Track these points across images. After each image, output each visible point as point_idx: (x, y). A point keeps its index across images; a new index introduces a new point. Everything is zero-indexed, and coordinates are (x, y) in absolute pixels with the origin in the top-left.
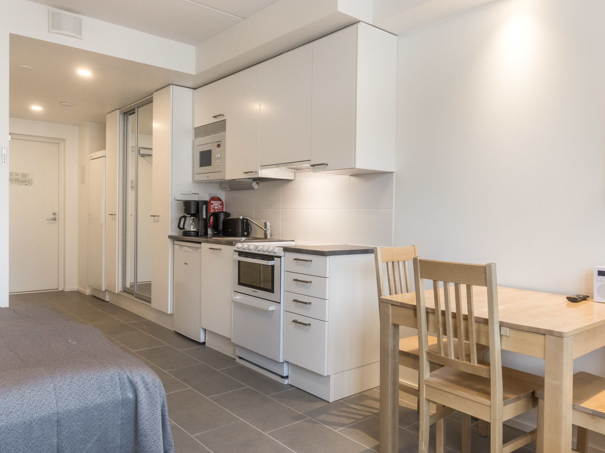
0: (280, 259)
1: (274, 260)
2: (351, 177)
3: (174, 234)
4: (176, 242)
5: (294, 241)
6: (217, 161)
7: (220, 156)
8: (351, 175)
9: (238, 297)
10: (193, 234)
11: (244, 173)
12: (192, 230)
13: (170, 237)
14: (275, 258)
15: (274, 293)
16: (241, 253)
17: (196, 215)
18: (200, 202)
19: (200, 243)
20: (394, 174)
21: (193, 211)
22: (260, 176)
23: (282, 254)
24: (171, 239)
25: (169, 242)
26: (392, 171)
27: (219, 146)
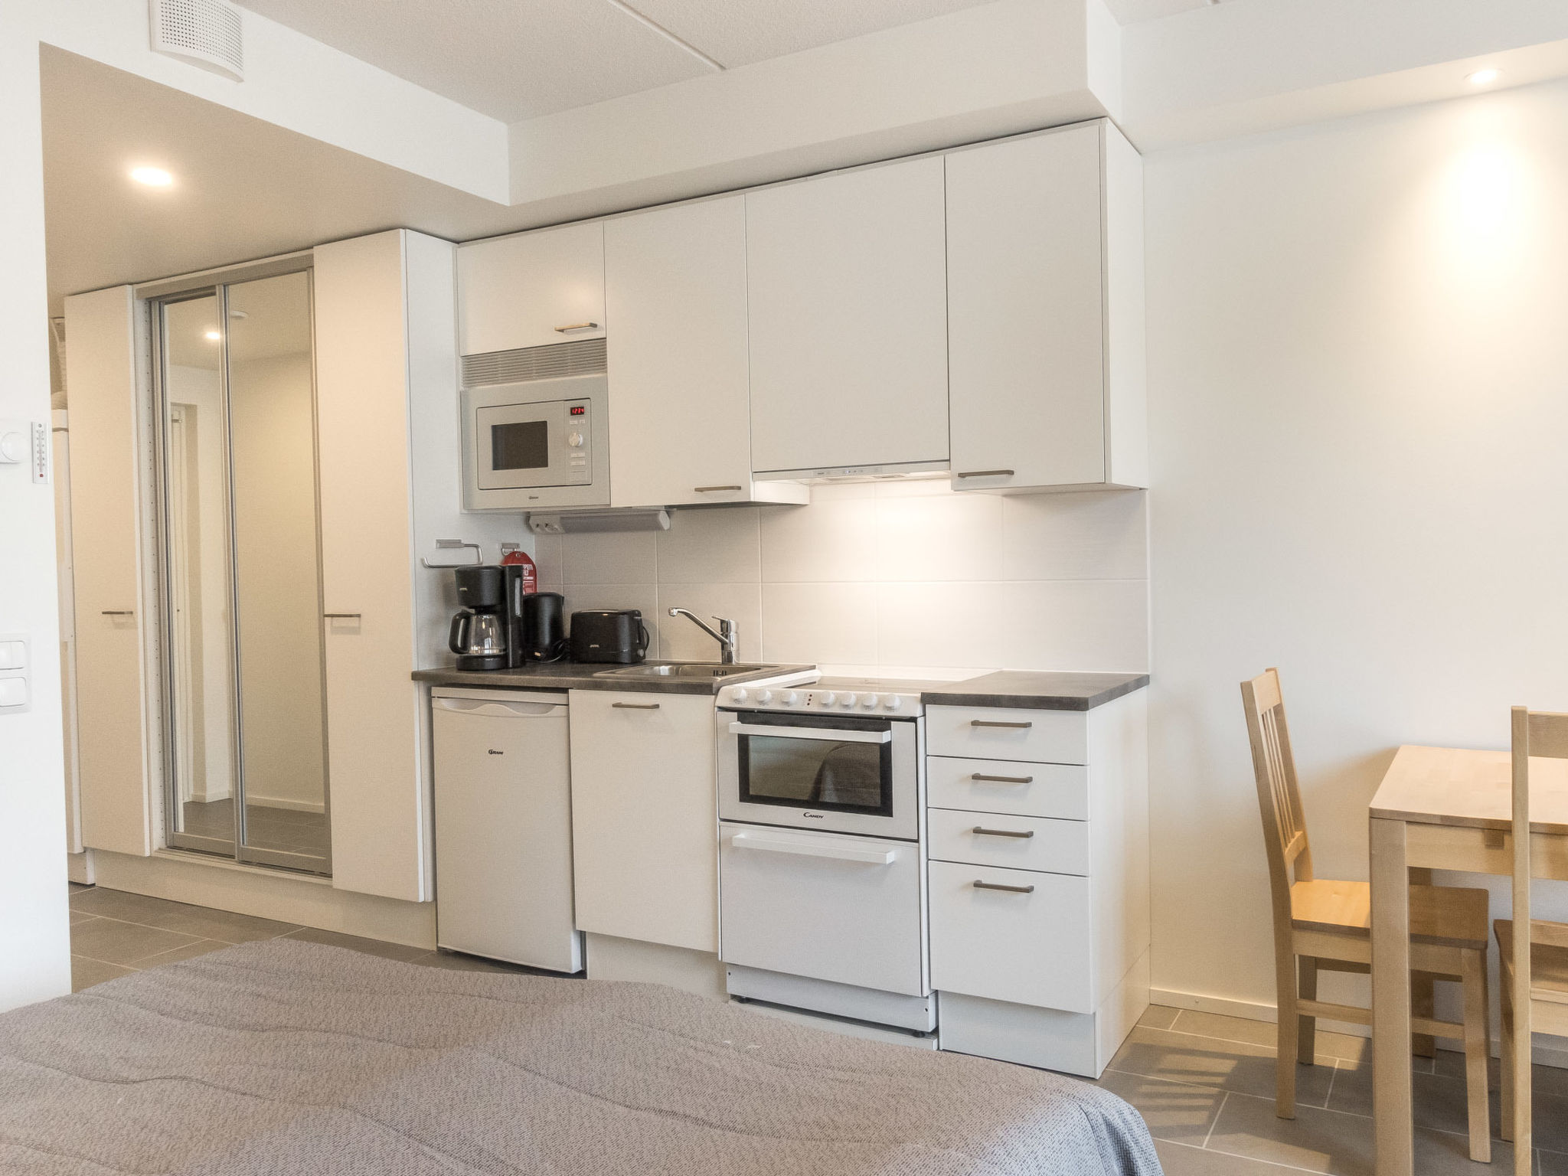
0: (914, 724)
1: (889, 728)
2: (1004, 499)
3: (426, 666)
4: (436, 691)
5: (813, 668)
6: (573, 455)
7: (584, 439)
8: (1006, 496)
9: (742, 836)
10: (490, 663)
11: (697, 490)
12: (487, 652)
13: (416, 676)
14: (892, 722)
15: (892, 816)
16: (746, 715)
17: (499, 609)
18: (507, 569)
19: (565, 690)
20: (1147, 492)
21: (488, 597)
22: (752, 500)
23: (917, 712)
24: (417, 682)
25: (416, 694)
26: (1142, 487)
27: (577, 411)
